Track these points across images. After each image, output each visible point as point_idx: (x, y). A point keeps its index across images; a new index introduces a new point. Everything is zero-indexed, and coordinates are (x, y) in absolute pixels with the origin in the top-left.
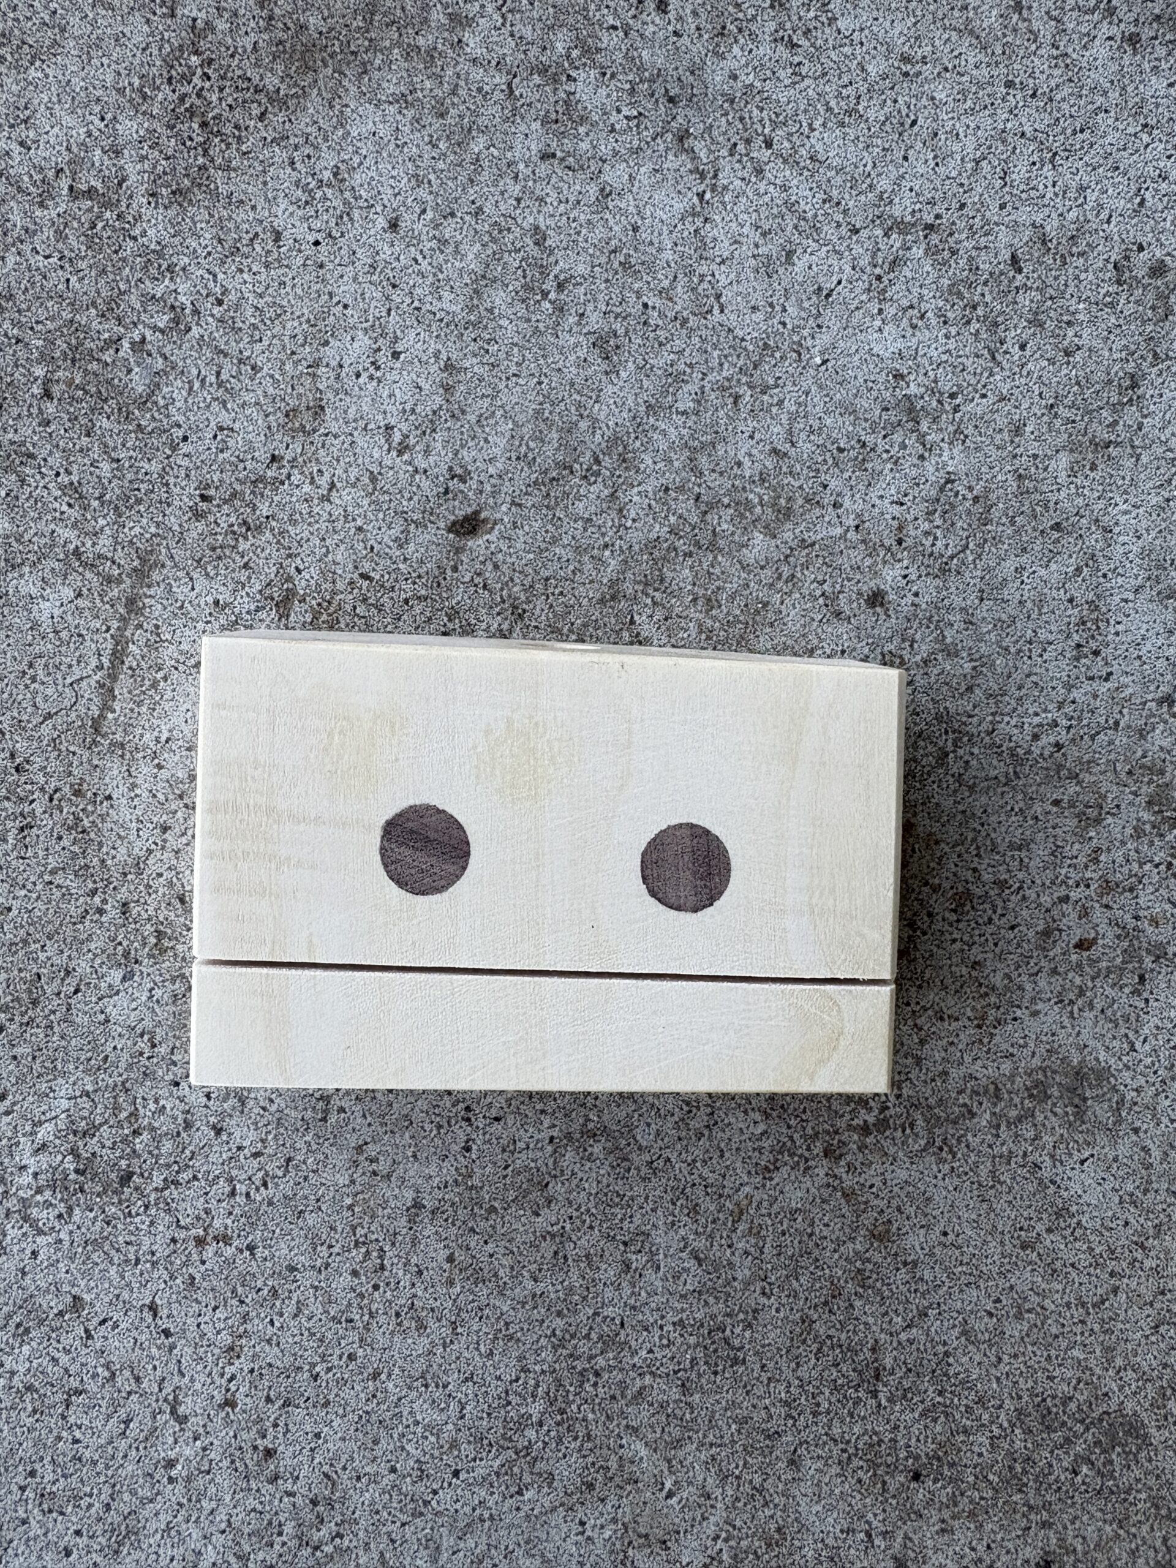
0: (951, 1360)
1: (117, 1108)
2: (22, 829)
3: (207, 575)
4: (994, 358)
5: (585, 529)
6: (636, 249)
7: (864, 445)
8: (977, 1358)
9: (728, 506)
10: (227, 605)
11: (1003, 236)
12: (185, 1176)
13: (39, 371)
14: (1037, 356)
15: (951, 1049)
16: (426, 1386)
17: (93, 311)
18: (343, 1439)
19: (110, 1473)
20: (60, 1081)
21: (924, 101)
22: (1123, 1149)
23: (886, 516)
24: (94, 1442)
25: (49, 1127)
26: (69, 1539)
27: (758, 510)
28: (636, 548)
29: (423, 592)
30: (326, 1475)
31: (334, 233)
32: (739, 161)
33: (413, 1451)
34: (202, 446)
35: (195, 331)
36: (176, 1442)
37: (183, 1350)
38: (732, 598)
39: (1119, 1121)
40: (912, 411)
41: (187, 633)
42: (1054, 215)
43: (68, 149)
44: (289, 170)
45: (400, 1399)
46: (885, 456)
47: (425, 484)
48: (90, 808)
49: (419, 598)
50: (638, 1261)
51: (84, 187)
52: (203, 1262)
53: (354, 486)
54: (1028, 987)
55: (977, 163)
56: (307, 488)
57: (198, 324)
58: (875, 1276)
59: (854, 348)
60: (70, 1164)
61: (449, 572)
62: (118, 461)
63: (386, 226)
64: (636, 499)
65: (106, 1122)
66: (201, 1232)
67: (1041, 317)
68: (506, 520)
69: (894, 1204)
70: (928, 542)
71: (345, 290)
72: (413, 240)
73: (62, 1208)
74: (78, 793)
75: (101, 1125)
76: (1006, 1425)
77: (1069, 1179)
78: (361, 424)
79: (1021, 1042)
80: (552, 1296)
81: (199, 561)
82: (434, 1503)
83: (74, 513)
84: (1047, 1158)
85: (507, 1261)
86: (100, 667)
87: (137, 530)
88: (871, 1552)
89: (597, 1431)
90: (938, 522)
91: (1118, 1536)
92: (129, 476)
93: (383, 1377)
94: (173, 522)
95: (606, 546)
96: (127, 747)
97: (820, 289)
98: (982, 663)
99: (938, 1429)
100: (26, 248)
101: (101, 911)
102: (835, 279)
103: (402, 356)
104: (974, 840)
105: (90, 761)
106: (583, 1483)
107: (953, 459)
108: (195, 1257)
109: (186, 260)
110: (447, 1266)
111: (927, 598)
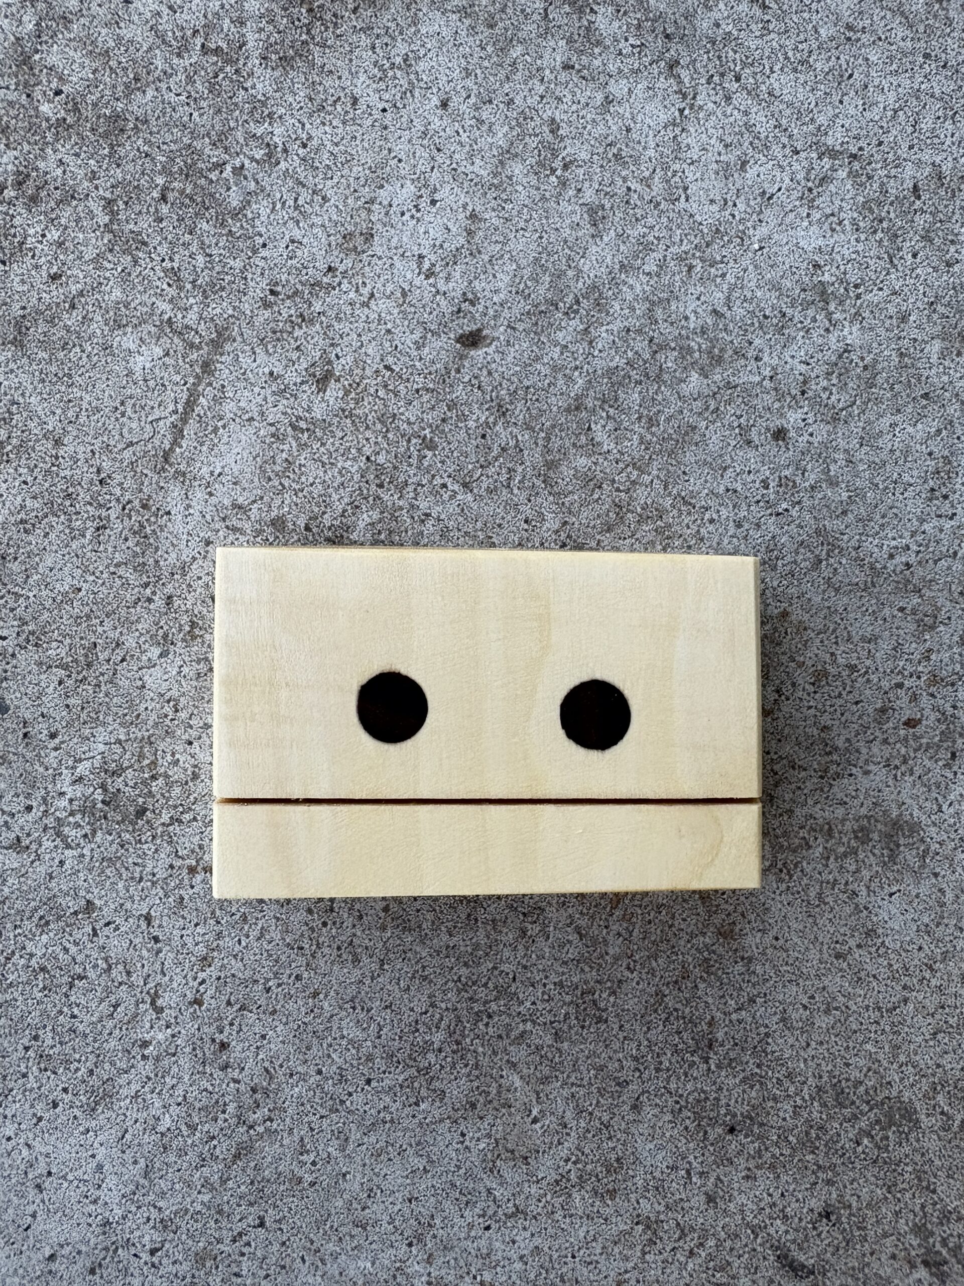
0: (770, 1040)
1: (141, 756)
2: (98, 529)
3: (267, 351)
4: (892, 262)
5: (562, 353)
6: (627, 146)
7: (784, 315)
8: (791, 1041)
9: (674, 349)
10: (279, 376)
11: (909, 170)
12: (187, 817)
13: (160, 181)
14: (925, 264)
15: (798, 792)
16: (354, 1008)
17: (207, 139)
18: (283, 1042)
19: (96, 1045)
20: (101, 729)
21: (860, 61)
22: (924, 888)
23: (796, 372)
24: (87, 1018)
25: (87, 764)
26: (57, 1094)
27: (697, 355)
28: (600, 372)
29: (431, 386)
30: (266, 1070)
31: (398, 105)
32: (714, 89)
33: (337, 1060)
34: (276, 253)
35: (283, 165)
36: (152, 1027)
37: (166, 954)
38: (668, 420)
39: (923, 866)
40: (823, 294)
41: (246, 394)
42: (949, 159)
43: (205, 16)
44: (370, 53)
45: (332, 1016)
46: (799, 325)
47: (443, 303)
48: (153, 519)
49: (427, 390)
50: (533, 930)
51: (213, 46)
52: (192, 887)
53: (389, 297)
54: (864, 751)
55: (896, 112)
56: (352, 295)
57: (286, 160)
58: (717, 965)
59: (785, 241)
60: (99, 796)
61: (453, 373)
62: (211, 256)
63: (439, 104)
64: (604, 335)
65: (131, 766)
66: (194, 863)
67: (932, 235)
68: (502, 338)
69: (740, 909)
70: (824, 396)
71: (401, 149)
72: (458, 117)
73: (87, 829)
74: (145, 506)
75: (127, 768)
76: (807, 1097)
77: (880, 907)
78: (401, 251)
79: (854, 793)
80: (462, 949)
81: (262, 340)
82: (348, 1103)
83: (172, 292)
84: (863, 888)
85: (430, 916)
86: (175, 412)
87: (218, 310)
88: (689, 1187)
89: (485, 1061)
90: (835, 381)
91: (886, 1198)
92: (218, 269)
93: (321, 996)
94: (247, 308)
95: (576, 368)
96: (188, 475)
97: (764, 193)
98: (856, 494)
99: (754, 1094)
100: (163, 86)
101: (150, 600)
102: (776, 187)
103: (438, 204)
104: (834, 631)
105: (157, 483)
106: (467, 1102)
107: (852, 334)
108: (186, 882)
109: (283, 111)
110: (382, 915)
111: (820, 438)
